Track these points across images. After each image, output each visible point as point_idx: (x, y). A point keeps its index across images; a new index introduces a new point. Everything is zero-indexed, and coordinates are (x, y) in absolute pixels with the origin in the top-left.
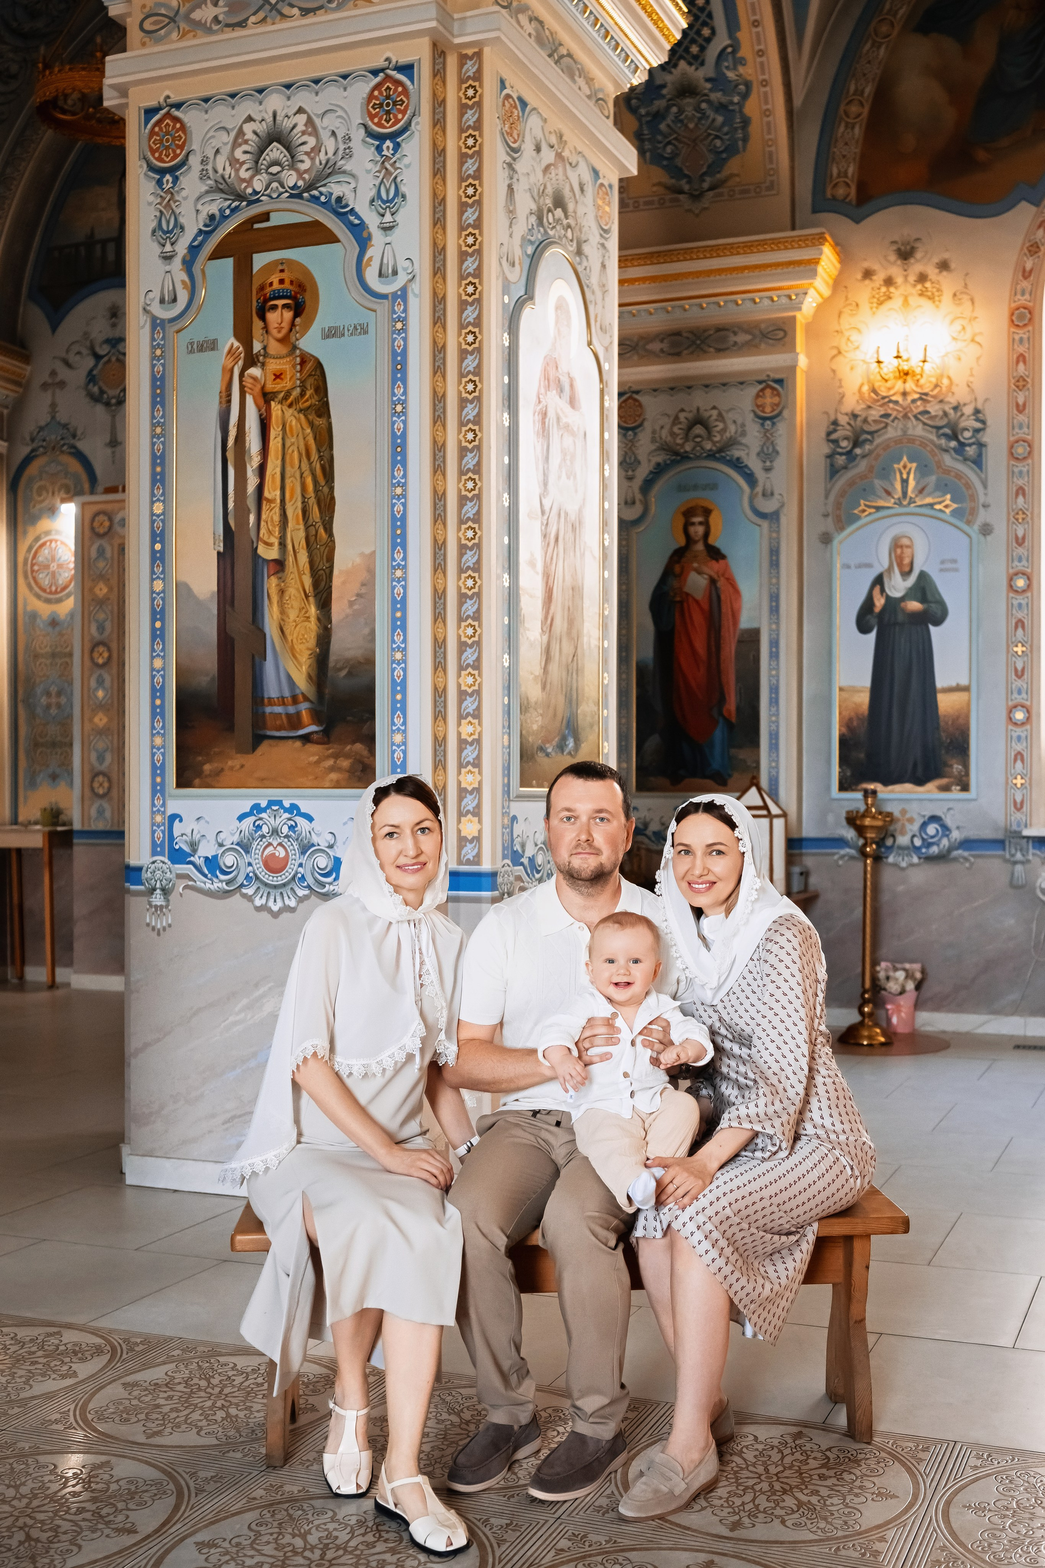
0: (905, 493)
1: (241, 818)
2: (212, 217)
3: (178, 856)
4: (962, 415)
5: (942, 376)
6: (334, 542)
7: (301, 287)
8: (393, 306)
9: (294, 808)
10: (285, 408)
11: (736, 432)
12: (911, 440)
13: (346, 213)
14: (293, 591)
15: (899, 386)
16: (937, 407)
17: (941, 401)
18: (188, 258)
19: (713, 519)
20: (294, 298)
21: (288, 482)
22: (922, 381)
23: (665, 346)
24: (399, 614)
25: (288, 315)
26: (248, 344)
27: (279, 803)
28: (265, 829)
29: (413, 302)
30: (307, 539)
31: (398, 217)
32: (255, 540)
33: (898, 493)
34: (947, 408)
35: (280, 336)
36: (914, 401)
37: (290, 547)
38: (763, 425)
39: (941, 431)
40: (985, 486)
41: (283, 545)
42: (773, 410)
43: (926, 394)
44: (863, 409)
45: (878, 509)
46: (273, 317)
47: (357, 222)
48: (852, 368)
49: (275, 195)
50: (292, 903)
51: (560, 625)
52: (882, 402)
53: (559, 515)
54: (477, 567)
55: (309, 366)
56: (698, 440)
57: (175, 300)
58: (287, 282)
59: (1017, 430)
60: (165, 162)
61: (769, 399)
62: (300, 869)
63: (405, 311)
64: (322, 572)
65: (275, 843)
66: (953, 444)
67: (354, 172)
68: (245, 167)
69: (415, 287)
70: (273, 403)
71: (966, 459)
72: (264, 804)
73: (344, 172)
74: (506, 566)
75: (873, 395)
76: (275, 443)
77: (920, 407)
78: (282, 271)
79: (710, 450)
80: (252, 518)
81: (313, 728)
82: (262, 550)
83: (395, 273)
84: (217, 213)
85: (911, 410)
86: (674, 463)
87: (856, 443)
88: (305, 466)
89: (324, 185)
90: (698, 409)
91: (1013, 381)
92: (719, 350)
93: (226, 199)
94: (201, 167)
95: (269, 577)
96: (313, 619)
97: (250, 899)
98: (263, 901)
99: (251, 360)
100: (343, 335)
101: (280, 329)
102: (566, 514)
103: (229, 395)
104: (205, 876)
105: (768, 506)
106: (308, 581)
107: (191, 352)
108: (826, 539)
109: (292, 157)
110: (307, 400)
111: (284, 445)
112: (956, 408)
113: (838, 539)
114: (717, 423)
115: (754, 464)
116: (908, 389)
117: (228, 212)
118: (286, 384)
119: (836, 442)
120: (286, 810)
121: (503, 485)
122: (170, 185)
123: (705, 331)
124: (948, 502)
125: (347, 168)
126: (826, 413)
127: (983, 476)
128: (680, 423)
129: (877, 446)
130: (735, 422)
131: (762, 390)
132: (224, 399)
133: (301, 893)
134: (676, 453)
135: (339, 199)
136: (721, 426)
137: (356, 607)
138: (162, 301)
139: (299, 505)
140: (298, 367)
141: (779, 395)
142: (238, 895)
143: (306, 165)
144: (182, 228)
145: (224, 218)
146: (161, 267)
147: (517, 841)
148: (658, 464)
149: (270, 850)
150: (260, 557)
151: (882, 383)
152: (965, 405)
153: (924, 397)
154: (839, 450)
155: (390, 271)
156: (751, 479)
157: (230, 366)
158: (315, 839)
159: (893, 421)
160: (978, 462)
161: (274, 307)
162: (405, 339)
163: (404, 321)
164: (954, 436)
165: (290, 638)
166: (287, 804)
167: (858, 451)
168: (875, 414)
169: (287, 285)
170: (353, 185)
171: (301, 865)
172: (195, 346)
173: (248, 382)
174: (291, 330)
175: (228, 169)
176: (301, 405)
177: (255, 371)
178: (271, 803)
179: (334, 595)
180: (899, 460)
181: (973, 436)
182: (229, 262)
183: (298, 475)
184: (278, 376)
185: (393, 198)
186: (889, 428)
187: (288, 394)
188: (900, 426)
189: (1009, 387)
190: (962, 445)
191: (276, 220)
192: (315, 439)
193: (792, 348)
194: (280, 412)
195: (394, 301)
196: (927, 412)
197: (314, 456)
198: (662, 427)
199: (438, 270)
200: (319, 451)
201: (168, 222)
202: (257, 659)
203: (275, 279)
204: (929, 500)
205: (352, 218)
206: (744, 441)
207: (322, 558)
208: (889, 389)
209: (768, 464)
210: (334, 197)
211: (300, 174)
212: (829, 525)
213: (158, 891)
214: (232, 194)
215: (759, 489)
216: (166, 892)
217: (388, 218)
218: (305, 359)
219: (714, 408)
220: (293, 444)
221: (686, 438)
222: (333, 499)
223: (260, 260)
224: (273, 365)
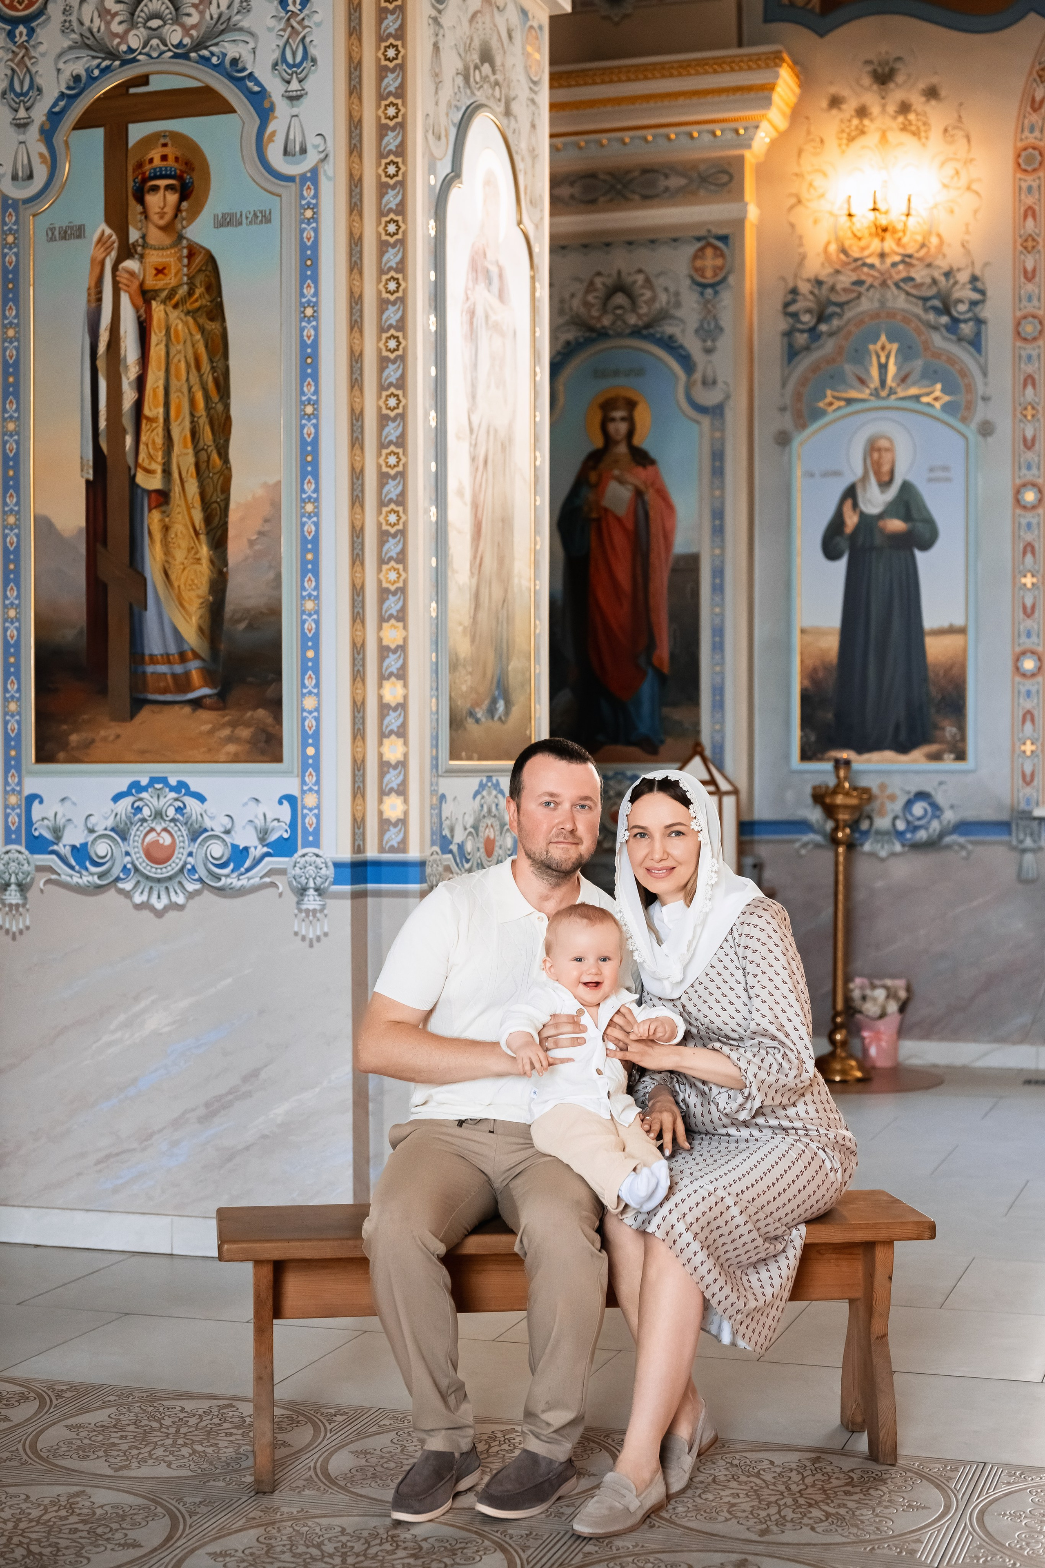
0: (883, 382)
1: (117, 798)
2: (77, 78)
3: (37, 845)
4: (956, 283)
5: (929, 233)
6: (229, 469)
7: (189, 165)
8: (302, 191)
9: (182, 787)
10: (169, 309)
11: (668, 303)
12: (891, 315)
13: (243, 78)
14: (180, 529)
15: (875, 245)
16: (925, 272)
17: (929, 265)
18: (47, 127)
19: (642, 415)
20: (179, 178)
21: (173, 396)
22: (905, 240)
23: (576, 190)
24: (310, 556)
25: (172, 198)
26: (122, 232)
27: (164, 780)
28: (146, 812)
29: (325, 186)
30: (197, 465)
31: (307, 85)
32: (132, 465)
33: (875, 382)
34: (937, 274)
35: (162, 222)
36: (894, 265)
37: (176, 475)
38: (702, 294)
39: (929, 304)
40: (985, 374)
41: (167, 472)
42: (715, 275)
43: (910, 256)
44: (830, 275)
45: (849, 401)
46: (153, 201)
47: (256, 89)
48: (816, 222)
49: (155, 54)
50: (180, 899)
51: (490, 564)
52: (854, 265)
53: (488, 432)
54: (401, 500)
55: (198, 260)
56: (619, 312)
57: (30, 177)
58: (171, 158)
59: (1024, 303)
60: (17, 10)
61: (710, 261)
62: (190, 859)
63: (316, 196)
64: (215, 506)
65: (159, 829)
66: (944, 319)
67: (254, 29)
68: (118, 19)
69: (328, 168)
70: (154, 303)
71: (960, 339)
72: (144, 781)
73: (241, 30)
74: (434, 497)
75: (842, 256)
76: (157, 351)
77: (902, 272)
78: (165, 145)
79: (635, 326)
80: (129, 440)
81: (206, 691)
82: (141, 479)
83: (304, 151)
84: (83, 74)
85: (891, 277)
86: (589, 341)
87: (822, 318)
88: (194, 378)
89: (216, 44)
90: (619, 273)
91: (1019, 241)
92: (645, 197)
93: (94, 57)
94: (63, 18)
95: (150, 510)
96: (205, 562)
97: (128, 895)
98: (144, 897)
99: (126, 251)
100: (241, 224)
101: (162, 215)
102: (496, 431)
103: (100, 292)
104: (72, 868)
105: (710, 398)
106: (198, 516)
107: (52, 239)
108: (783, 440)
109: (177, 9)
110: (196, 300)
111: (168, 353)
112: (948, 274)
113: (798, 440)
114: (644, 291)
115: (692, 344)
116: (887, 250)
117: (96, 73)
118: (170, 280)
119: (795, 315)
120: (172, 789)
121: (430, 402)
122: (24, 38)
123: (628, 172)
124: (938, 393)
125: (245, 24)
126: (783, 279)
127: (982, 360)
128: (596, 290)
129: (849, 321)
130: (666, 290)
131: (702, 249)
132: (93, 297)
133: (191, 887)
134: (591, 329)
135: (235, 61)
136: (648, 294)
137: (258, 547)
138: (15, 178)
139: (187, 424)
140: (185, 261)
141: (722, 255)
142: (112, 892)
143: (194, 19)
144: (40, 90)
145: (92, 79)
146: (14, 136)
147: (446, 824)
148: (568, 343)
149: (152, 836)
150: (138, 486)
151: (854, 241)
152: (959, 270)
153: (907, 260)
154: (799, 326)
155: (298, 149)
156: (687, 362)
157: (100, 257)
158: (208, 823)
159: (868, 290)
160: (976, 343)
161: (156, 189)
162: (316, 230)
163: (315, 208)
164: (946, 310)
165: (176, 584)
166: (173, 781)
167: (823, 327)
168: (845, 280)
169: (171, 162)
170: (252, 45)
171: (190, 854)
172: (57, 233)
173: (123, 277)
174: (176, 216)
175: (97, 21)
176: (189, 306)
177: (131, 264)
178: (153, 781)
179: (231, 533)
180: (875, 340)
181: (969, 310)
182: (98, 134)
183: (185, 390)
184: (160, 271)
185: (301, 63)
186: (863, 299)
187: (173, 292)
188: (877, 296)
189: (1015, 248)
190: (956, 321)
191: (157, 84)
192: (206, 346)
193: (738, 195)
194: (162, 314)
195: (302, 184)
196: (911, 279)
197: (206, 366)
198: (573, 296)
199: (355, 148)
200: (211, 361)
201: (22, 83)
202: (136, 609)
203: (156, 154)
204: (913, 391)
205: (250, 84)
206: (679, 313)
207: (215, 489)
208: (863, 249)
209: (709, 343)
210: (228, 59)
211: (186, 30)
212: (787, 421)
213: (13, 887)
214: (101, 51)
215: (698, 376)
216: (22, 888)
217: (295, 85)
218: (193, 251)
219: (640, 271)
220: (179, 352)
221: (604, 309)
222: (228, 419)
223: (137, 132)
224: (154, 258)
